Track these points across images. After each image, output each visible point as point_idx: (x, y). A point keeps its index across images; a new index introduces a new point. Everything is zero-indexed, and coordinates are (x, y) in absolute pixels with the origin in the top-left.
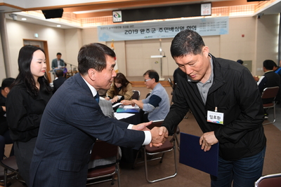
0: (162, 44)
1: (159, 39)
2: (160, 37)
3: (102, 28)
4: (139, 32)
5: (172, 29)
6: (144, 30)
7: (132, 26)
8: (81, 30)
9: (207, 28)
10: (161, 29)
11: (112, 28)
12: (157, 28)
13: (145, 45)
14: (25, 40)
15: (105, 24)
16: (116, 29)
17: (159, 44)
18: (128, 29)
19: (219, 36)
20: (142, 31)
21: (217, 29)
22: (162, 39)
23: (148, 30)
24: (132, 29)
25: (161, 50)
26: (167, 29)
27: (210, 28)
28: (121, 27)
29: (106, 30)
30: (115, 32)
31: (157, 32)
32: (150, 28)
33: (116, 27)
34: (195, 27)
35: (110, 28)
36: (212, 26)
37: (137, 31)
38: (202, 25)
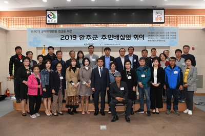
2: (103, 45)
4: (78, 38)
5: (117, 37)
6: (84, 36)
7: (69, 31)
8: (6, 32)
9: (156, 38)
10: (104, 36)
11: (45, 31)
12: (100, 35)
15: (38, 27)
16: (52, 34)
18: (63, 34)
20: (82, 37)
21: (166, 40)
23: (89, 36)
24: (69, 35)
26: (111, 36)
27: (159, 38)
28: (56, 31)
29: (37, 34)
30: (48, 37)
31: (99, 39)
32: (92, 35)
33: (51, 31)
34: (143, 36)
35: (42, 32)
36: (161, 36)
37: (76, 37)
38: (151, 34)
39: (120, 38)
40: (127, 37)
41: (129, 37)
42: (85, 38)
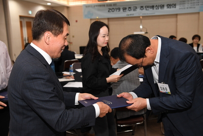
0: (143, 21)
1: (139, 17)
2: (141, 15)
3: (87, 6)
4: (121, 10)
5: (153, 7)
6: (126, 9)
8: (68, 8)
9: (186, 6)
10: (142, 7)
11: (97, 6)
12: (139, 6)
13: (126, 22)
14: (21, 17)
15: (90, 3)
16: (101, 8)
17: (139, 21)
18: (111, 8)
19: (199, 13)
20: (124, 9)
21: (196, 6)
22: (143, 17)
23: (130, 8)
24: (115, 7)
25: (141, 27)
26: (148, 7)
27: (190, 5)
28: (104, 5)
29: (90, 8)
30: (99, 10)
31: (138, 10)
32: (132, 7)
33: (100, 6)
34: (175, 5)
35: (94, 7)
36: (191, 3)
37: (120, 9)
38: (182, 3)
39: (155, 8)
40: (161, 7)
41: (162, 6)
42: (127, 10)
